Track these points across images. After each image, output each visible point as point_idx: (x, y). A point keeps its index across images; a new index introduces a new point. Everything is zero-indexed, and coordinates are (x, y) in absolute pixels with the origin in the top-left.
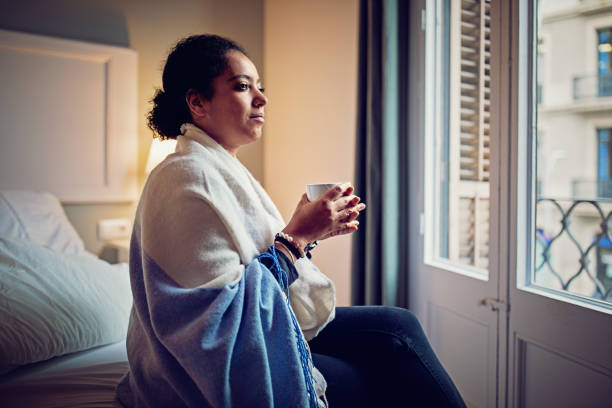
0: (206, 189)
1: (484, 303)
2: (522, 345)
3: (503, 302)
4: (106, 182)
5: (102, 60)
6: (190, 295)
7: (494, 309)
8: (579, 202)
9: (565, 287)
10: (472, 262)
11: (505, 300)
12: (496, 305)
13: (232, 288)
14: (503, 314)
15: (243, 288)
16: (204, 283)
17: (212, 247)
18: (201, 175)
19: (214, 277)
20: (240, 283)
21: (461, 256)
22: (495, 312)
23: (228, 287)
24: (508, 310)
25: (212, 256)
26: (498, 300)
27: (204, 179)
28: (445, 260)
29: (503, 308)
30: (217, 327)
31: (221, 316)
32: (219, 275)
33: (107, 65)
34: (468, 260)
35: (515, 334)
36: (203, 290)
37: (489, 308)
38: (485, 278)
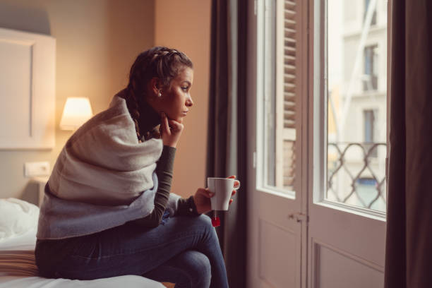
1: (292, 216)
2: (317, 247)
3: (304, 215)
4: (31, 134)
5: (29, 43)
7: (298, 221)
8: (351, 144)
11: (306, 213)
12: (300, 218)
22: (299, 223)
24: (308, 221)
26: (301, 214)
33: (32, 48)
35: (312, 239)
37: (295, 219)
38: (293, 197)
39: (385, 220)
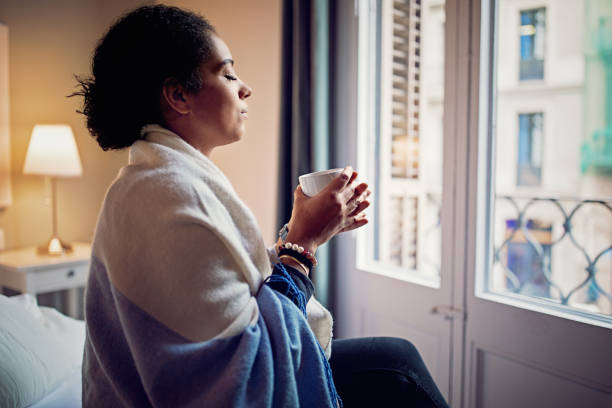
0: (204, 210)
1: (435, 311)
2: (480, 354)
3: (458, 310)
6: (206, 351)
7: (447, 318)
11: (461, 308)
12: (450, 314)
13: (254, 330)
14: (458, 322)
15: (265, 328)
16: (221, 331)
17: (220, 283)
18: (192, 193)
19: (230, 321)
20: (259, 322)
22: (449, 321)
23: (250, 331)
24: (465, 319)
25: (222, 294)
27: (198, 197)
29: (458, 316)
30: (244, 387)
31: (249, 371)
35: (472, 344)
36: (221, 342)
37: (443, 316)
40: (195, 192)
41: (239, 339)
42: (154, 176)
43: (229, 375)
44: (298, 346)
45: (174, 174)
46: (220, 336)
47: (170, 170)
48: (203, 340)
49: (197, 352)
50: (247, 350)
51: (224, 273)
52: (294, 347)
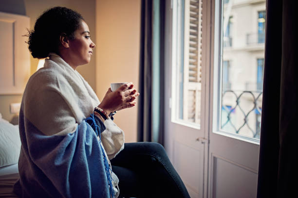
0: (58, 86)
1: (198, 140)
2: (215, 159)
3: (206, 139)
5: (12, 21)
6: (49, 139)
7: (202, 143)
8: (244, 92)
9: (237, 132)
10: (194, 121)
12: (203, 141)
13: (71, 135)
14: (206, 145)
15: (77, 135)
16: (57, 133)
17: (62, 115)
18: (55, 79)
19: (62, 130)
20: (75, 132)
21: (189, 118)
22: (203, 145)
23: (69, 135)
24: (209, 143)
25: (61, 119)
26: (204, 138)
27: (57, 81)
28: (181, 120)
29: (207, 142)
30: (62, 154)
31: (65, 148)
32: (65, 129)
33: (14, 24)
34: (192, 120)
35: (212, 154)
37: (200, 142)
38: (199, 128)
39: (259, 144)
40: (57, 79)
41: (63, 137)
42: (44, 72)
43: (57, 149)
44: (90, 144)
45: (51, 72)
46: (56, 135)
47: (50, 70)
48: (49, 135)
49: (45, 139)
50: (66, 141)
51: (63, 111)
52: (87, 144)
